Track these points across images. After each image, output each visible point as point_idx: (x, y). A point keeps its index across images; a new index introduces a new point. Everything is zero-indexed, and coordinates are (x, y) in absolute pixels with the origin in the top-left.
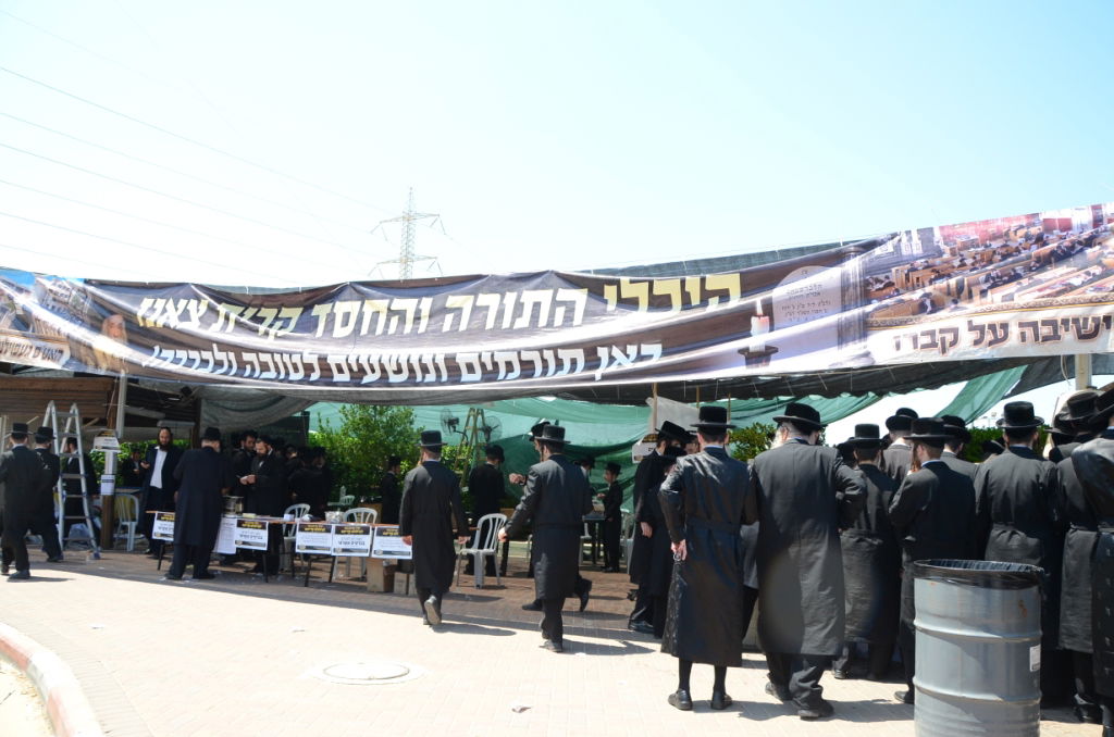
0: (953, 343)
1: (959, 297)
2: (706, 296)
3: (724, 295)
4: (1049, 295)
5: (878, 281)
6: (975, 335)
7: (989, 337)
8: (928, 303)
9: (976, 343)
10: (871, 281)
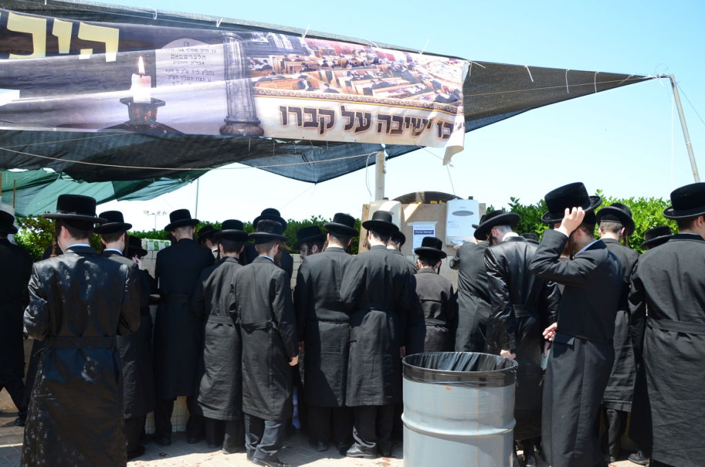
0: (330, 125)
1: (330, 83)
2: (77, 45)
3: (99, 47)
4: (396, 97)
5: (257, 62)
6: (346, 121)
7: (356, 124)
8: (305, 82)
9: (348, 127)
10: (252, 61)
